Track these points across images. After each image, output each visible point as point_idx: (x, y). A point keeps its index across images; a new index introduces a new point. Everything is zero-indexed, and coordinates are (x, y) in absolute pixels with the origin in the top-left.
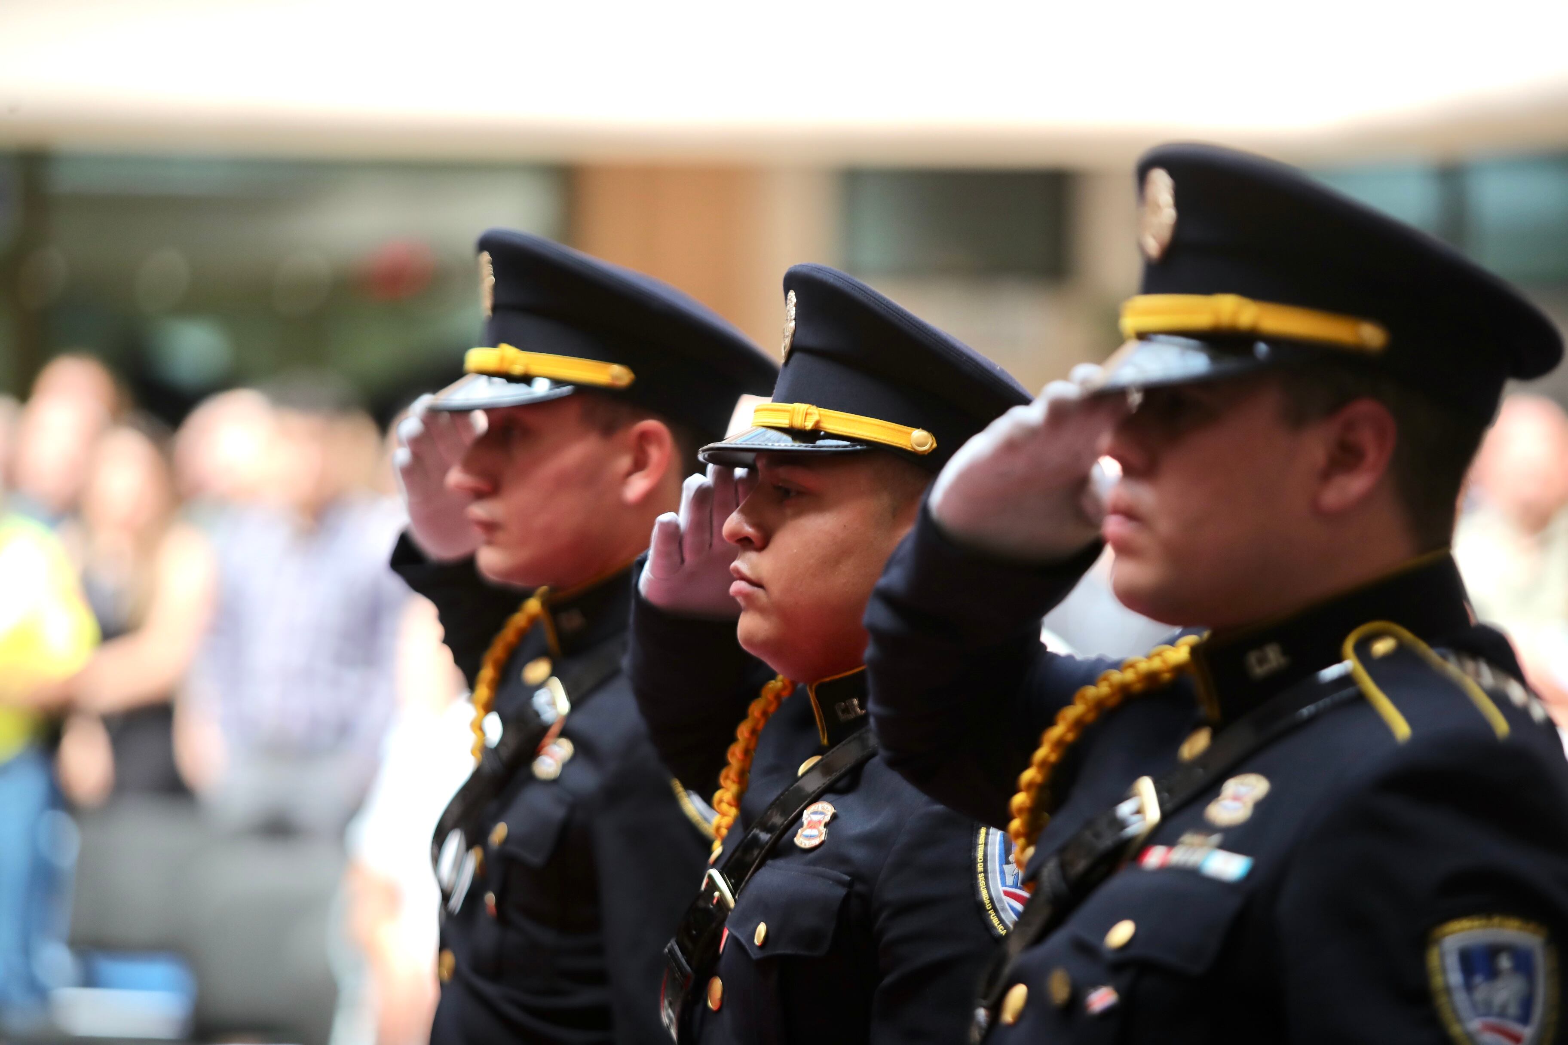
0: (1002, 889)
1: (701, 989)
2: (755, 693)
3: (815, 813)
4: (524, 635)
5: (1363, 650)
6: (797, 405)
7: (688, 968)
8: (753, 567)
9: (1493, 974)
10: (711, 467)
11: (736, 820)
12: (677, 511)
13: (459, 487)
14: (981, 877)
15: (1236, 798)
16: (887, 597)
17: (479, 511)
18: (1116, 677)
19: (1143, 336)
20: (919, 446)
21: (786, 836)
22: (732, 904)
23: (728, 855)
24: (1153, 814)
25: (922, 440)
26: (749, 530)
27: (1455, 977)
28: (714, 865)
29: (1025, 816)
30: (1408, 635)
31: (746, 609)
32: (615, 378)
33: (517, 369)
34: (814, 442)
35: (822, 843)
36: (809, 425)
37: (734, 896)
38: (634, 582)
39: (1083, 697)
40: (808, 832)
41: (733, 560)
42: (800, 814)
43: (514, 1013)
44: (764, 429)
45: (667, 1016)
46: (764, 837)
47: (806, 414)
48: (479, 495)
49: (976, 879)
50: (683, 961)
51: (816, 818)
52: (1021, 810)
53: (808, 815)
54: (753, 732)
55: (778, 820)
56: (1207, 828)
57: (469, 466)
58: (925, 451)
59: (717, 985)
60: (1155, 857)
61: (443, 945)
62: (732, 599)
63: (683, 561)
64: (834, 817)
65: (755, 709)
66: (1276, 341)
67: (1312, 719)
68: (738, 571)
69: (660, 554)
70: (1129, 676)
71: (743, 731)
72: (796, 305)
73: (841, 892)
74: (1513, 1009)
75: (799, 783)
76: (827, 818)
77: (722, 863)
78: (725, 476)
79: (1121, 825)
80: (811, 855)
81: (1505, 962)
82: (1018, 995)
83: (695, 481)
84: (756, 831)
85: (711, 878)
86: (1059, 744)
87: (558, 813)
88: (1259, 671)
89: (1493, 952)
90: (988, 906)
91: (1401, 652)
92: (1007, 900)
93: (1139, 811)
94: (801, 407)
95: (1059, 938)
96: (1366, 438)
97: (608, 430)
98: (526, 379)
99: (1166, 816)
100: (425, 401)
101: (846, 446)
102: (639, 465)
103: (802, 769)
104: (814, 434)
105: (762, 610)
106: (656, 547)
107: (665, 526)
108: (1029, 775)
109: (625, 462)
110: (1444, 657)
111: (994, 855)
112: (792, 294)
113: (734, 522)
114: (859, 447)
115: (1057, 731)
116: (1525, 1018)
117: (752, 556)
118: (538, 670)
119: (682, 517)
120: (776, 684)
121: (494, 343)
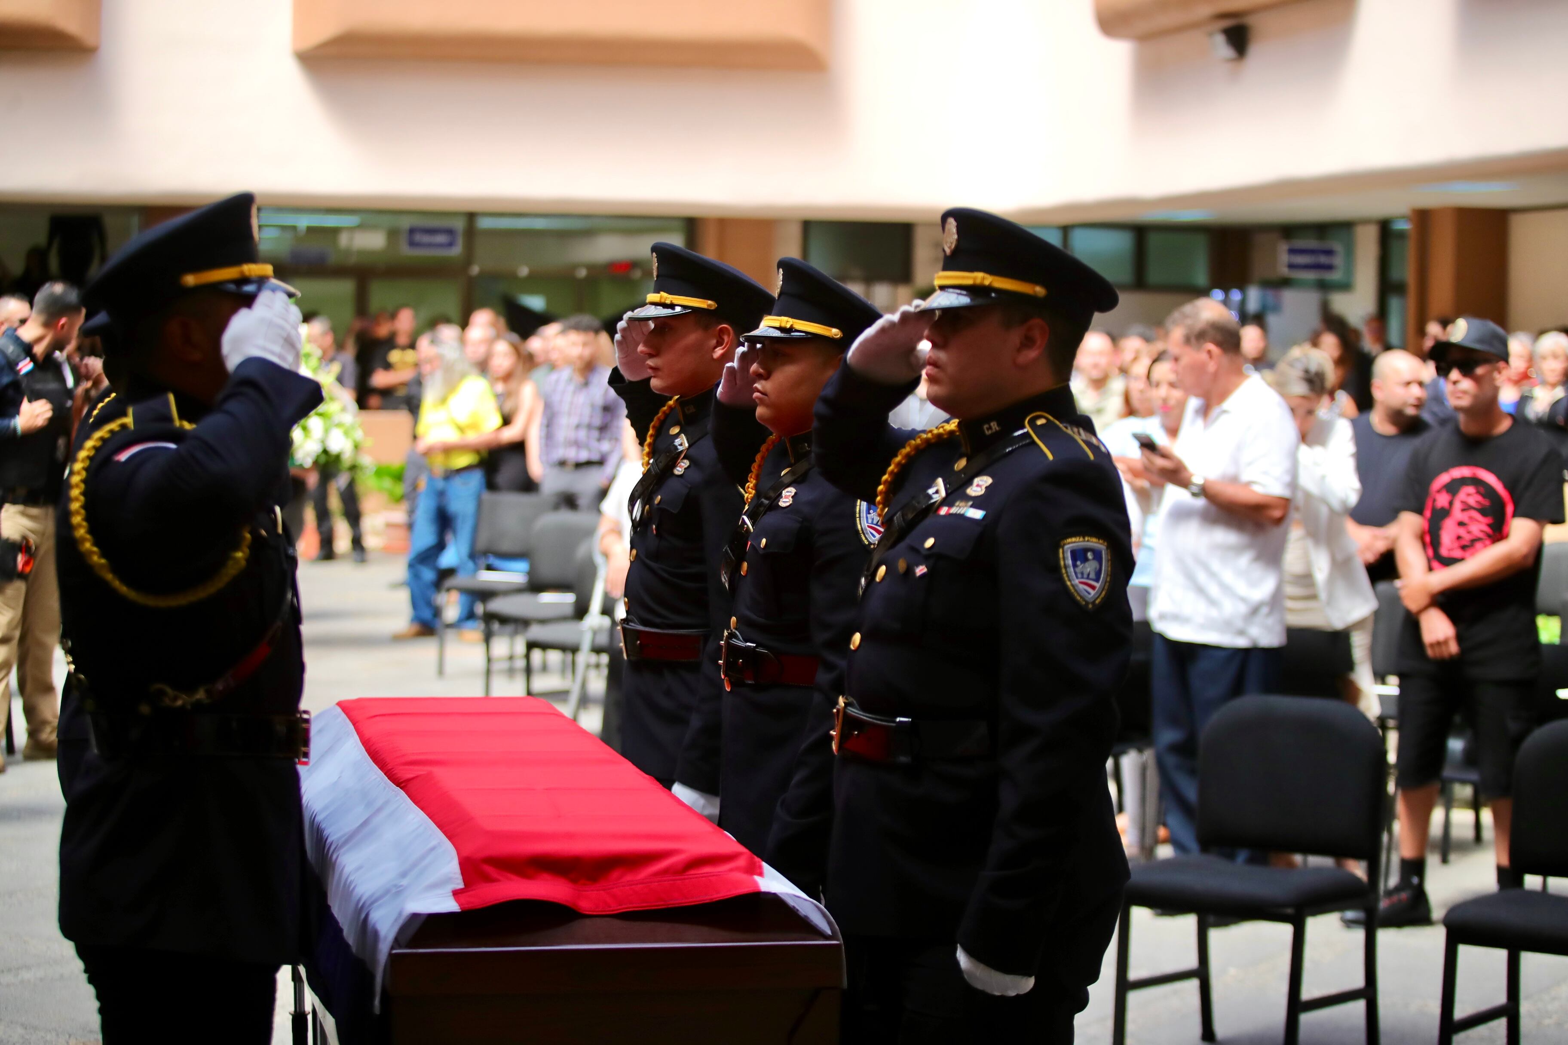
0: (866, 524)
1: (739, 567)
2: (764, 441)
3: (788, 492)
4: (666, 415)
5: (1032, 423)
6: (783, 318)
7: (733, 558)
8: (763, 387)
9: (1085, 560)
10: (746, 344)
11: (755, 495)
12: (733, 362)
13: (642, 352)
14: (858, 519)
15: (978, 486)
16: (825, 400)
17: (650, 362)
18: (924, 436)
19: (943, 288)
20: (834, 335)
21: (775, 502)
22: (752, 530)
23: (750, 510)
24: (943, 493)
25: (837, 333)
26: (761, 371)
27: (1069, 562)
28: (744, 514)
29: (883, 495)
30: (1051, 418)
31: (760, 405)
32: (709, 305)
33: (668, 302)
34: (790, 334)
35: (791, 505)
36: (788, 326)
37: (753, 527)
38: (714, 393)
39: (909, 445)
40: (785, 500)
41: (754, 384)
42: (781, 493)
43: (665, 575)
44: (768, 328)
45: (724, 579)
46: (766, 502)
47: (787, 321)
48: (651, 356)
49: (856, 520)
50: (731, 555)
51: (788, 494)
52: (881, 492)
53: (784, 493)
54: (763, 458)
55: (772, 494)
56: (968, 498)
57: (646, 344)
58: (837, 338)
59: (745, 565)
60: (944, 511)
61: (632, 548)
62: (754, 400)
63: (736, 384)
64: (796, 493)
65: (763, 448)
66: (998, 291)
67: (1010, 452)
68: (756, 388)
69: (725, 381)
70: (930, 435)
71: (758, 458)
72: (783, 275)
73: (798, 525)
74: (1092, 576)
75: (782, 478)
76: (793, 494)
77: (748, 513)
78: (752, 347)
79: (930, 497)
80: (786, 510)
81: (1090, 555)
82: (882, 570)
83: (740, 350)
84: (763, 500)
85: (743, 519)
86: (899, 464)
87: (685, 491)
88: (988, 433)
89: (1085, 550)
90: (861, 532)
91: (1049, 424)
92: (869, 529)
93: (937, 492)
94: (785, 319)
95: (902, 546)
96: (1037, 334)
97: (706, 328)
98: (672, 306)
99: (948, 494)
100: (629, 314)
101: (803, 335)
102: (719, 343)
103: (783, 473)
104: (791, 330)
105: (767, 406)
106: (725, 377)
107: (728, 368)
108: (885, 477)
109: (714, 342)
110: (1066, 428)
111: (863, 510)
112: (781, 270)
113: (754, 367)
114: (809, 336)
115: (898, 459)
116: (1097, 580)
117: (763, 382)
118: (675, 430)
119: (735, 364)
120: (773, 437)
121: (657, 291)
